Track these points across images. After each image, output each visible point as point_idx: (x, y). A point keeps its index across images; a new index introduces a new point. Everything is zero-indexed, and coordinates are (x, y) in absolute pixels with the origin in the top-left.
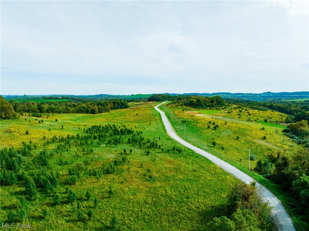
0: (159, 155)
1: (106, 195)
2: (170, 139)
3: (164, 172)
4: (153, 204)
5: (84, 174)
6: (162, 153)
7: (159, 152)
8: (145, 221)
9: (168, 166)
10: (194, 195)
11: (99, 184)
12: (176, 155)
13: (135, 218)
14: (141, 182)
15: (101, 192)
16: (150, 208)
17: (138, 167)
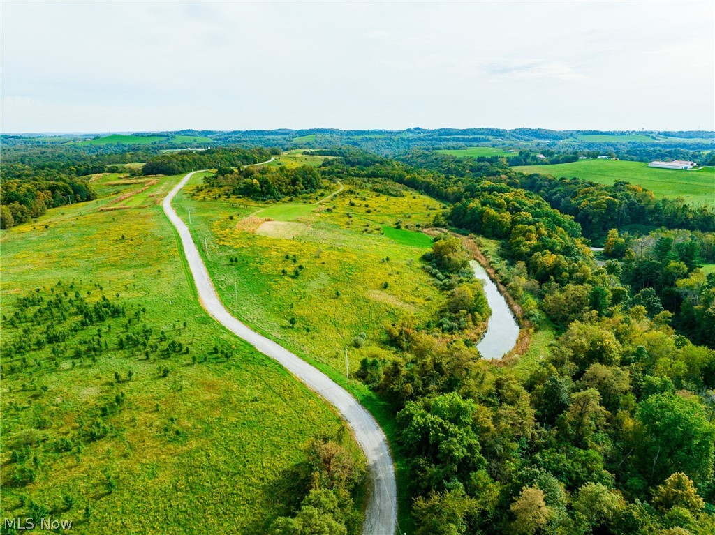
0: (188, 372)
1: (102, 490)
2: (206, 320)
3: (202, 414)
4: (188, 489)
5: (45, 451)
6: (193, 364)
7: (188, 365)
8: (180, 524)
9: (208, 397)
10: (255, 454)
11: (82, 469)
12: (221, 366)
13: (162, 522)
14: (161, 446)
15: (89, 485)
16: (184, 497)
17: (150, 412)
